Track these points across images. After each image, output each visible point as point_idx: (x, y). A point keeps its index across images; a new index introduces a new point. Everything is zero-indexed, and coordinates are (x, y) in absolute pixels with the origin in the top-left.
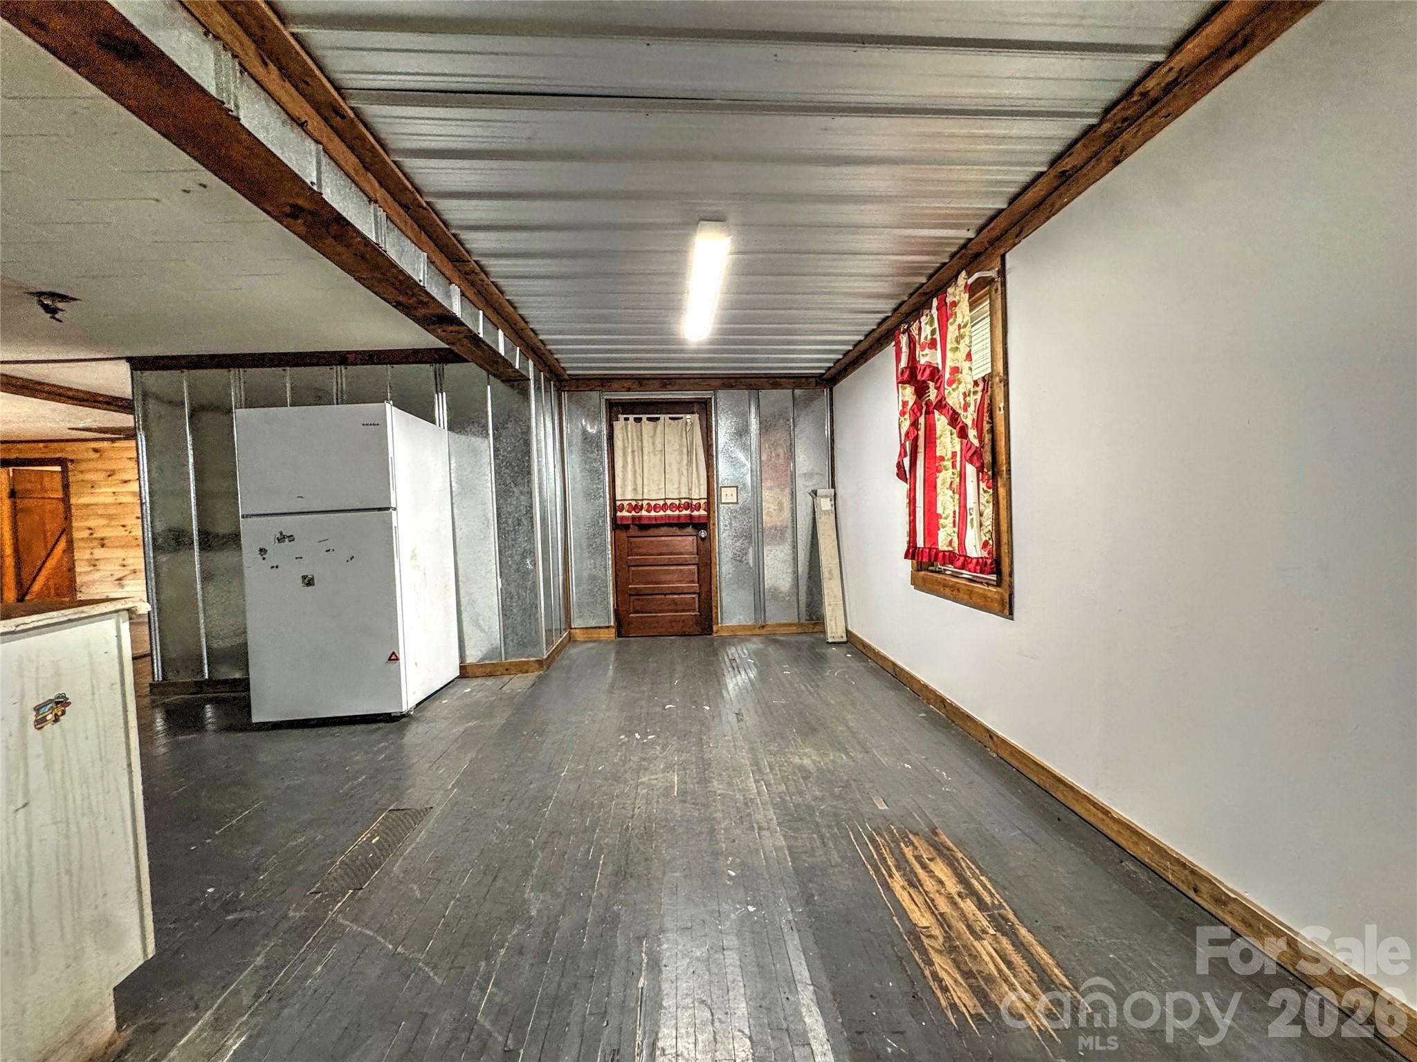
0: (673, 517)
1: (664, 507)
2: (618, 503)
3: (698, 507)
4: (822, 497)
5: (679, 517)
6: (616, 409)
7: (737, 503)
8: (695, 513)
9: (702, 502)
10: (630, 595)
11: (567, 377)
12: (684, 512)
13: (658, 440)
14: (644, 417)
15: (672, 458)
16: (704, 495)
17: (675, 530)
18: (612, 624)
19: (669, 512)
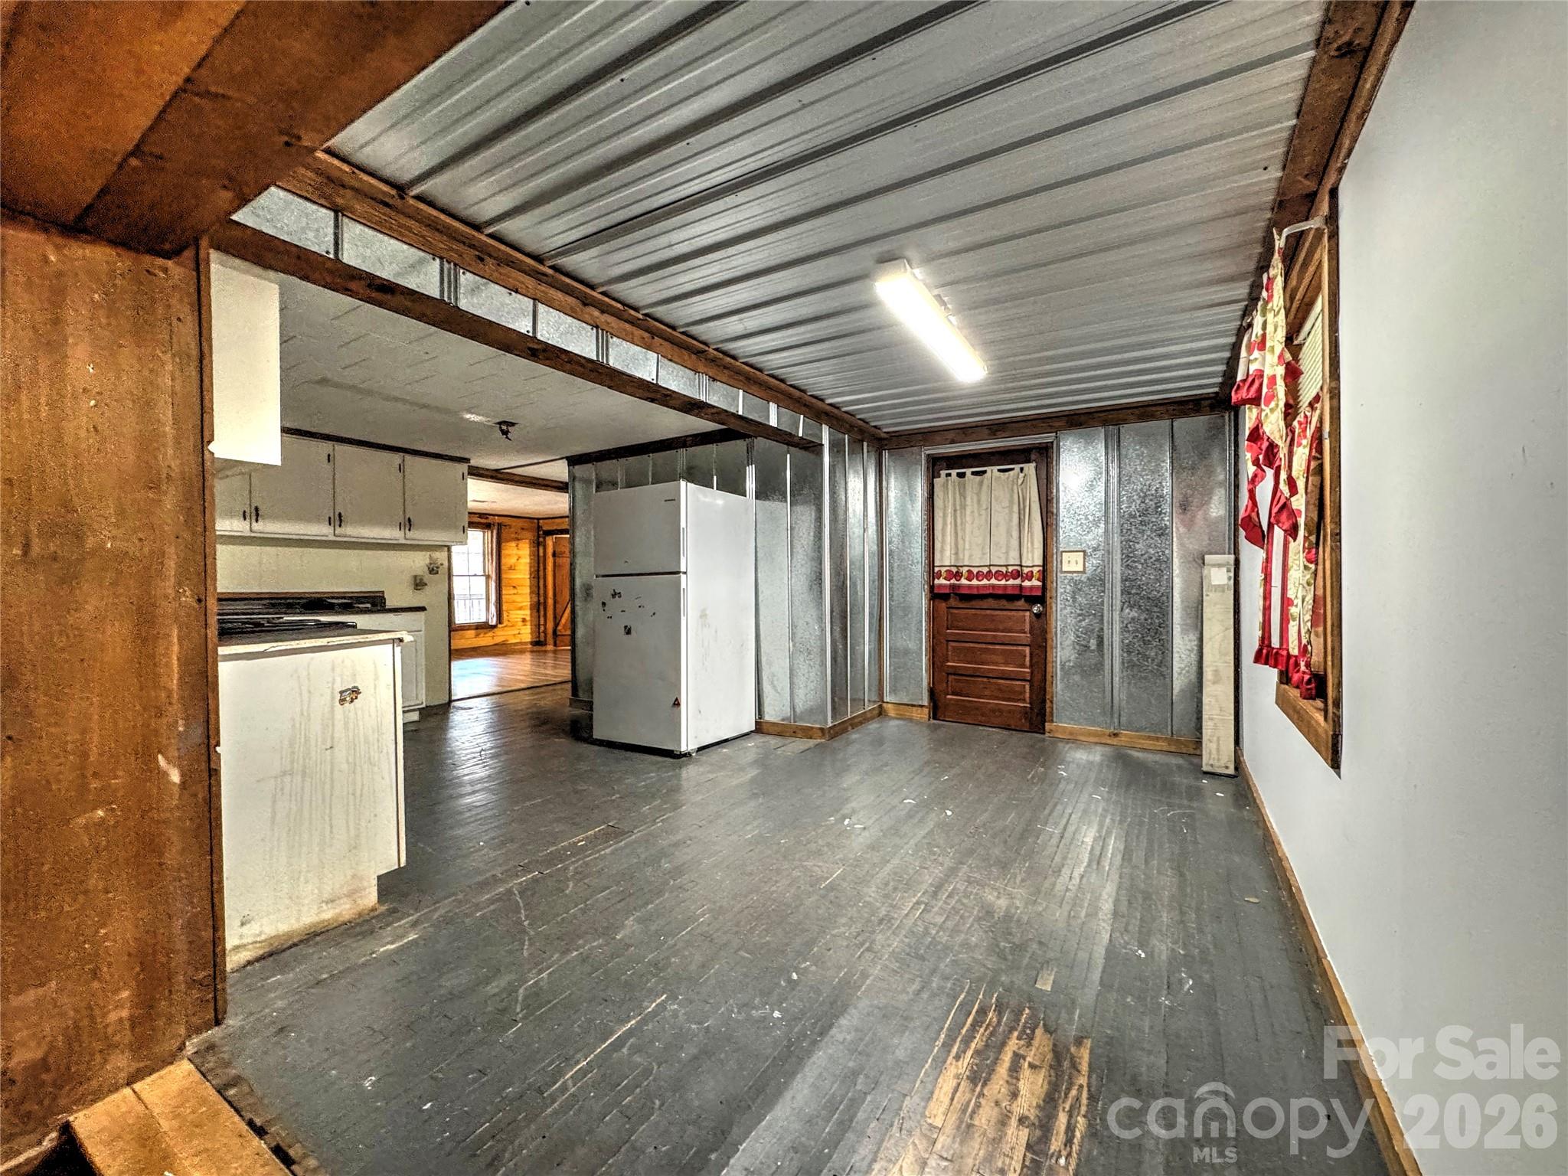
0: (999, 587)
1: (989, 575)
2: (936, 569)
3: (1030, 577)
4: (1214, 565)
5: (1005, 587)
6: (936, 465)
7: (1084, 572)
8: (1027, 583)
9: (1036, 570)
10: (948, 674)
11: (885, 436)
12: (1011, 582)
13: (984, 497)
14: (968, 471)
15: (1000, 516)
16: (1039, 561)
17: (1004, 603)
18: (926, 703)
19: (993, 581)
